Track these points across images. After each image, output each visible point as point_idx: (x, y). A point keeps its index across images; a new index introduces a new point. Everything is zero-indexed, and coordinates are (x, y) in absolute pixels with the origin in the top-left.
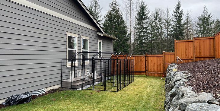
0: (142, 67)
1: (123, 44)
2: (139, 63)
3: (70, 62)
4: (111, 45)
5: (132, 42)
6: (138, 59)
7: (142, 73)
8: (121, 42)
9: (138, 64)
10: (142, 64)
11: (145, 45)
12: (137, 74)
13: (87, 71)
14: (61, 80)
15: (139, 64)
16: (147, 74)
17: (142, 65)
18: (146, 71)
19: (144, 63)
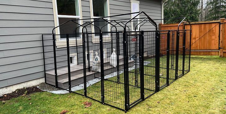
0: (213, 42)
1: (190, 10)
2: (208, 35)
3: (65, 40)
4: (159, 9)
5: (204, 6)
6: (205, 28)
7: (213, 53)
8: (187, 8)
9: (204, 38)
10: (213, 37)
11: (223, 9)
12: (202, 53)
13: (95, 55)
14: (45, 71)
15: (207, 37)
16: (222, 54)
17: (213, 39)
18: (219, 48)
19: (217, 35)
